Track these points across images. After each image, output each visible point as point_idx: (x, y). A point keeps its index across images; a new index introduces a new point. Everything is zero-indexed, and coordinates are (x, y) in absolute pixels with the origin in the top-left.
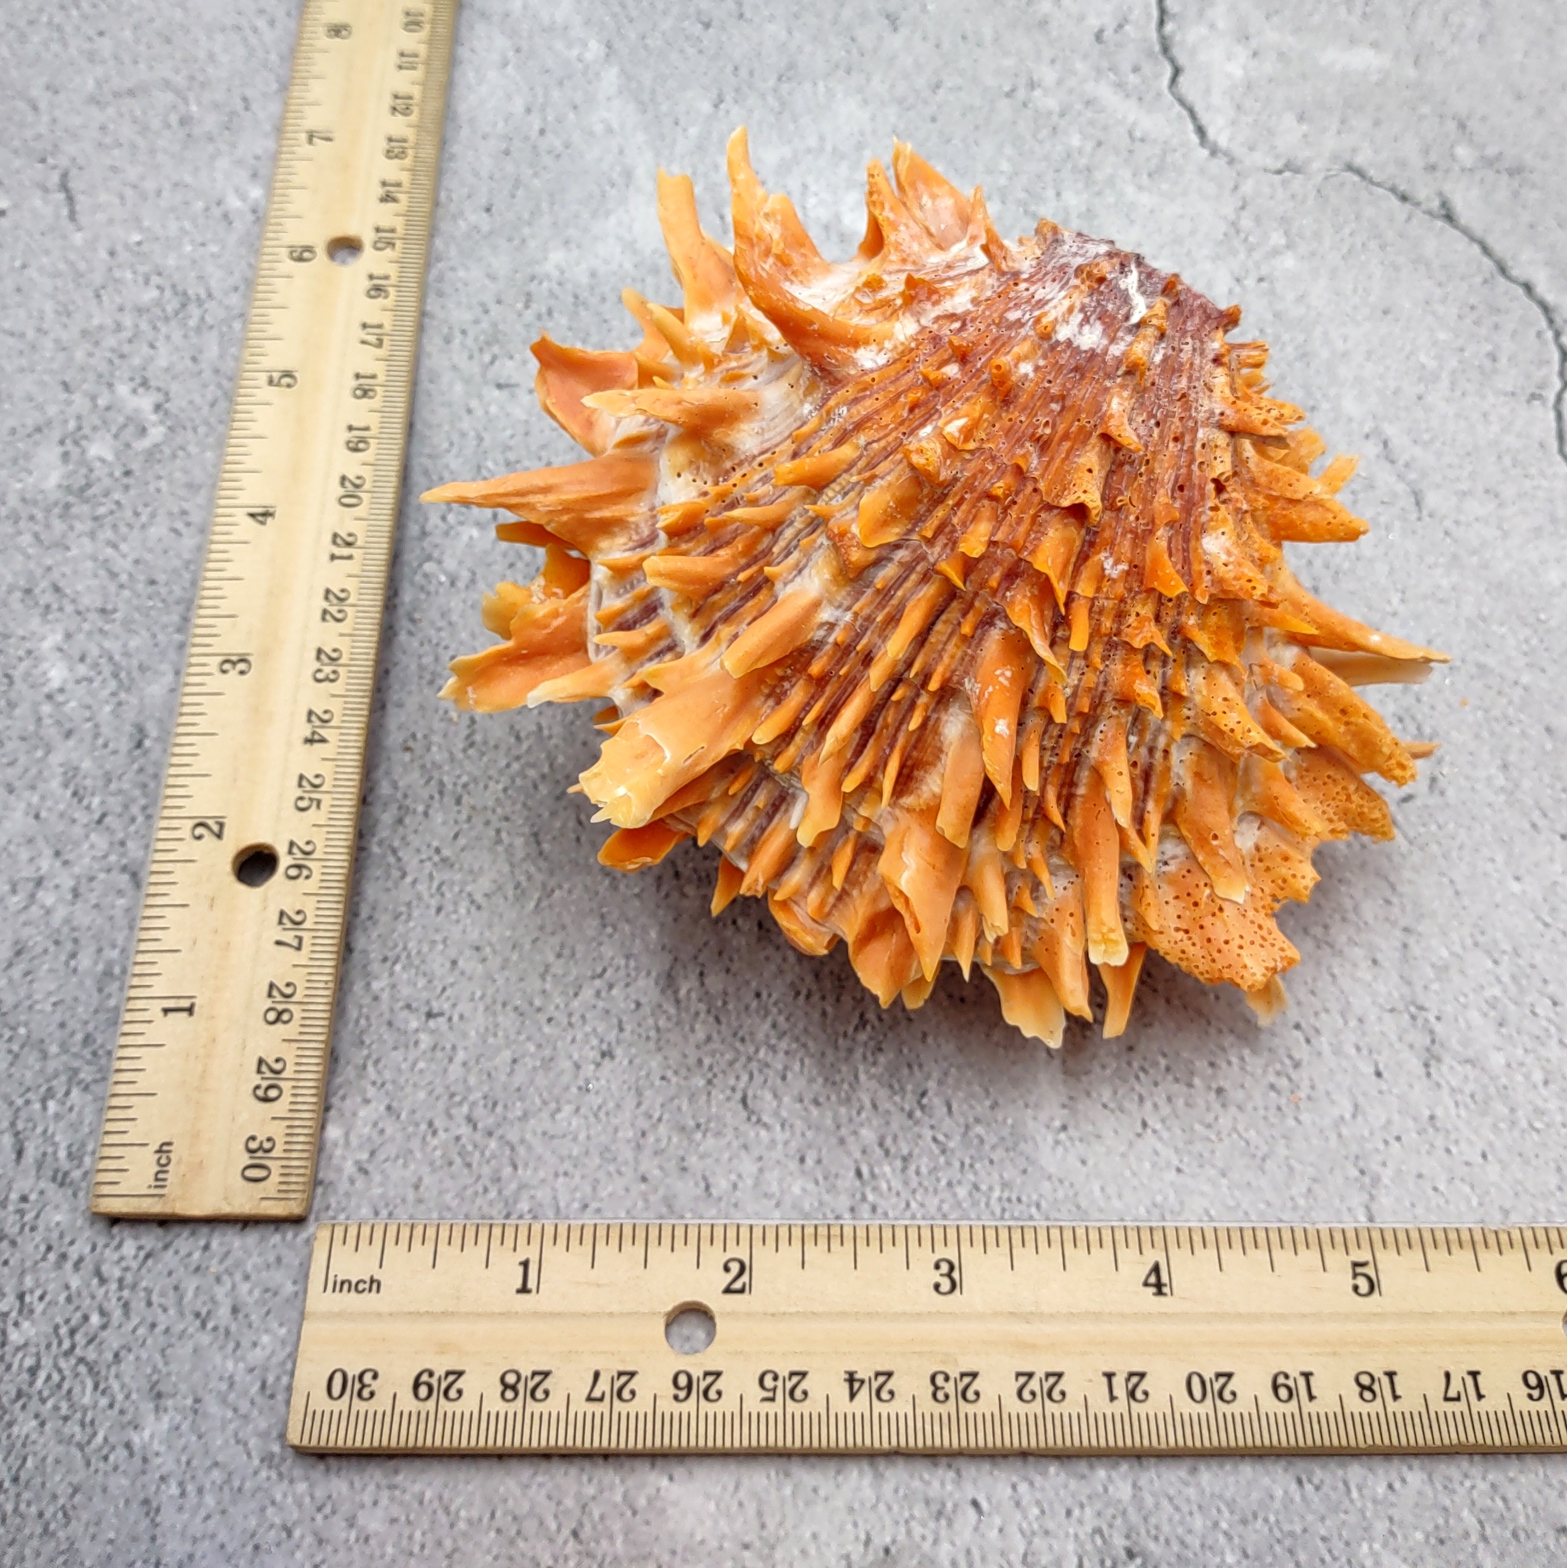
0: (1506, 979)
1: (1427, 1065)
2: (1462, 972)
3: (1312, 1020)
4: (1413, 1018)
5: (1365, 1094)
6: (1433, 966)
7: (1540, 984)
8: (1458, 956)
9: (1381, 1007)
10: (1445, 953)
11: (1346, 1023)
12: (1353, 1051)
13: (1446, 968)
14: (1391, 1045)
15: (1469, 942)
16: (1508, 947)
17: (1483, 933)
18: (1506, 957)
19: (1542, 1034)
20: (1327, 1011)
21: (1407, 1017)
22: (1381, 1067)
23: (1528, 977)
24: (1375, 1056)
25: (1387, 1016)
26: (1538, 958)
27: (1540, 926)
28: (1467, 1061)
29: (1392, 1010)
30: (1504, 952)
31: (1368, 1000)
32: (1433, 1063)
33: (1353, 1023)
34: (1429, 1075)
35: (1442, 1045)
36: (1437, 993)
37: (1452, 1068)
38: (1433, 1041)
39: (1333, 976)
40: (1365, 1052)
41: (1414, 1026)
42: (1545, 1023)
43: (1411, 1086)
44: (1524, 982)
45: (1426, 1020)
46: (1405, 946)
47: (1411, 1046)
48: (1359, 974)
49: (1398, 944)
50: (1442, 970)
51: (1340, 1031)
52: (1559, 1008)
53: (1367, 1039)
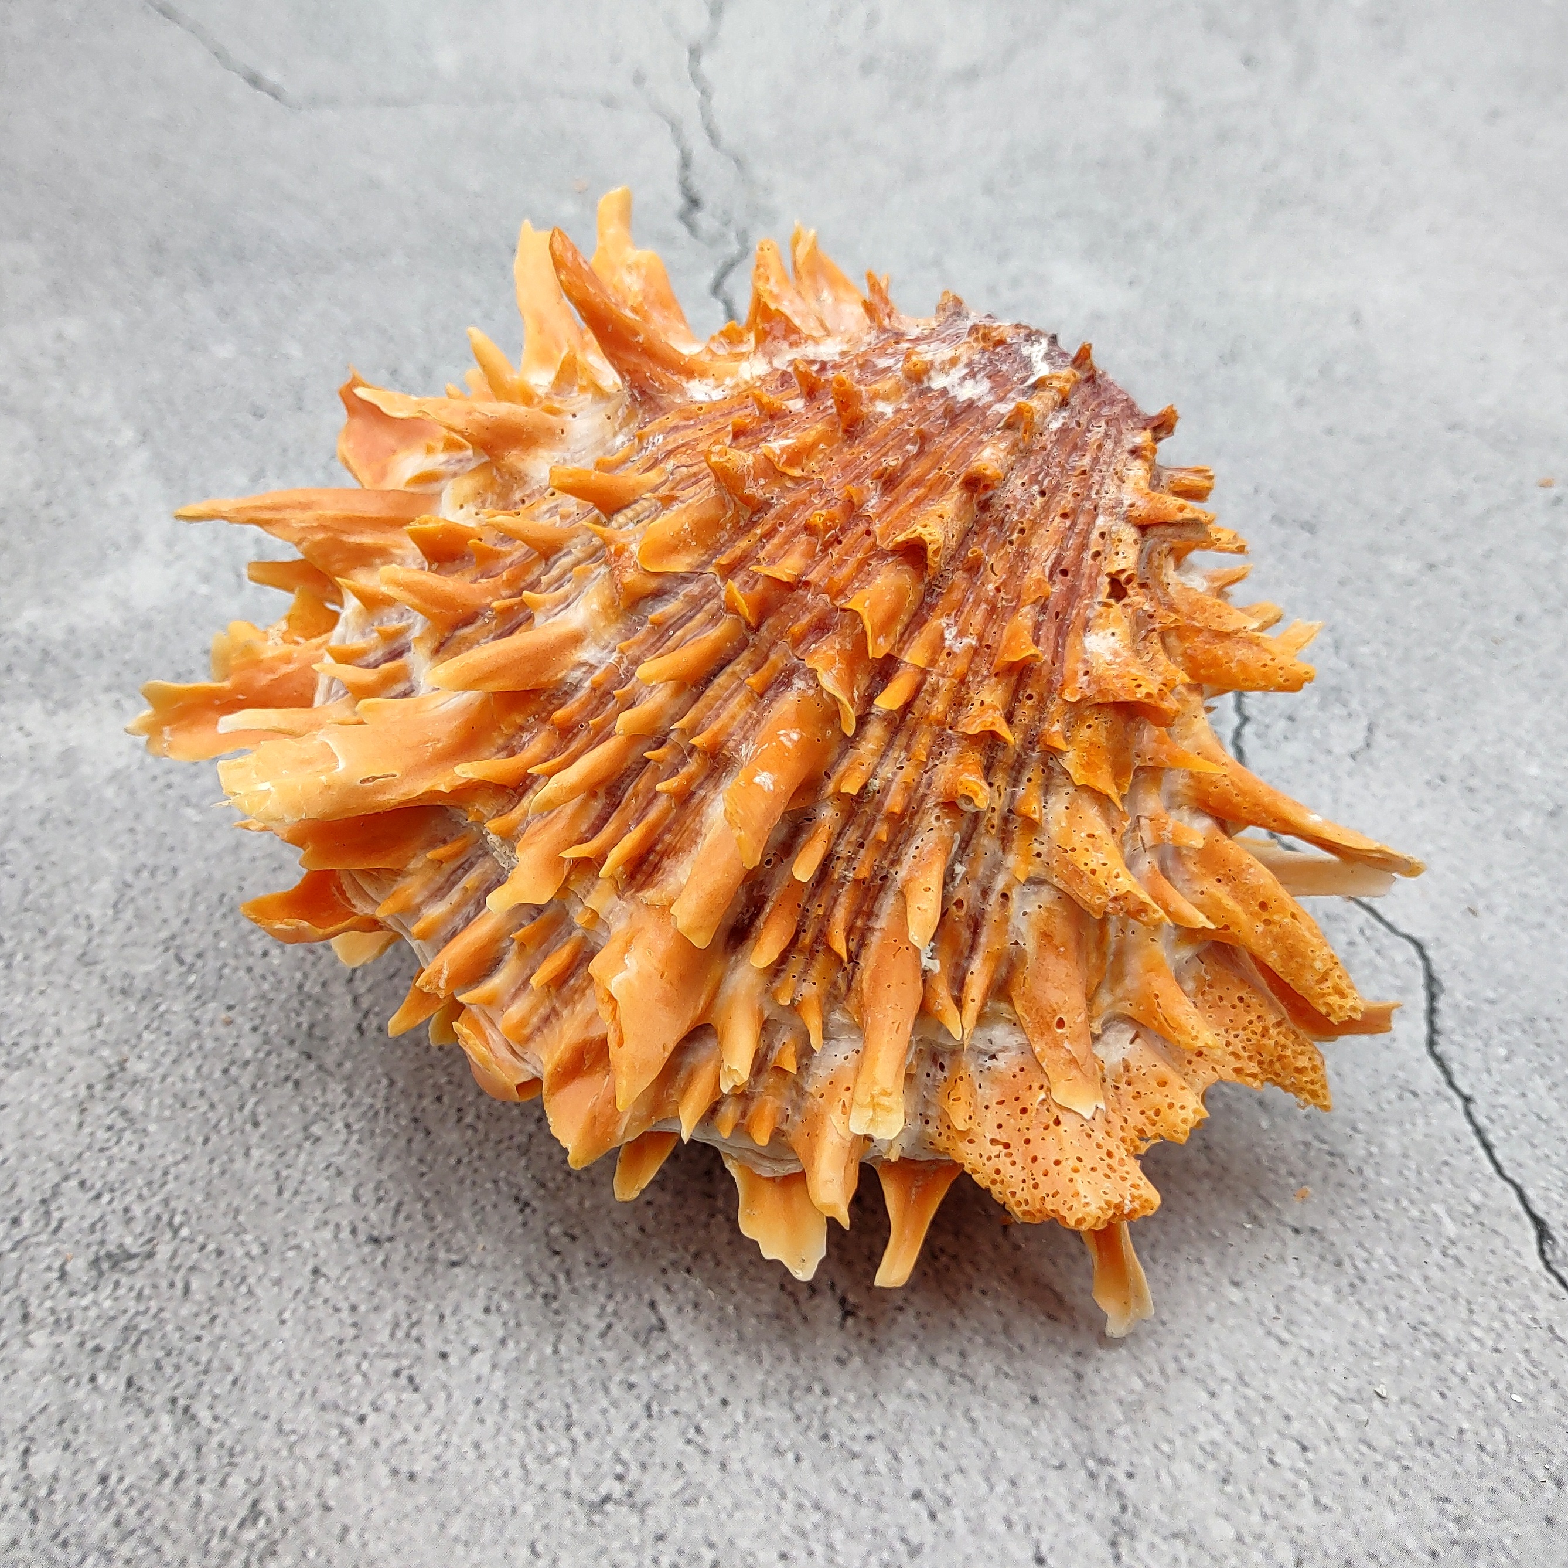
0: (1229, 1416)
1: (1114, 1544)
2: (1163, 1409)
3: (940, 1486)
4: (1092, 1476)
6: (1121, 1402)
7: (1281, 1424)
8: (1159, 1389)
9: (1044, 1462)
10: (1138, 1385)
11: (991, 1489)
12: (1002, 1528)
13: (1141, 1404)
14: (1059, 1516)
16: (1232, 1376)
17: (1191, 1356)
18: (1228, 1388)
19: (1289, 1493)
20: (961, 1470)
21: (1083, 1474)
22: (1044, 1550)
23: (1262, 1413)
24: (1035, 1534)
25: (1052, 1475)
26: (1274, 1387)
27: (1273, 1344)
28: (1176, 1536)
29: (1061, 1467)
30: (1224, 1380)
31: (1025, 1453)
32: (1123, 1540)
33: (1002, 1487)
34: (1118, 1558)
35: (1137, 1514)
36: (1127, 1439)
37: (1153, 1546)
38: (1124, 1509)
39: (973, 1421)
40: (1019, 1528)
41: (1095, 1488)
42: (1291, 1476)
44: (1257, 1420)
45: (1112, 1478)
46: (1079, 1377)
47: (1090, 1517)
48: (1011, 1418)
49: (1069, 1376)
50: (1133, 1409)
51: (983, 1500)
52: (1310, 1455)
53: (1023, 1510)
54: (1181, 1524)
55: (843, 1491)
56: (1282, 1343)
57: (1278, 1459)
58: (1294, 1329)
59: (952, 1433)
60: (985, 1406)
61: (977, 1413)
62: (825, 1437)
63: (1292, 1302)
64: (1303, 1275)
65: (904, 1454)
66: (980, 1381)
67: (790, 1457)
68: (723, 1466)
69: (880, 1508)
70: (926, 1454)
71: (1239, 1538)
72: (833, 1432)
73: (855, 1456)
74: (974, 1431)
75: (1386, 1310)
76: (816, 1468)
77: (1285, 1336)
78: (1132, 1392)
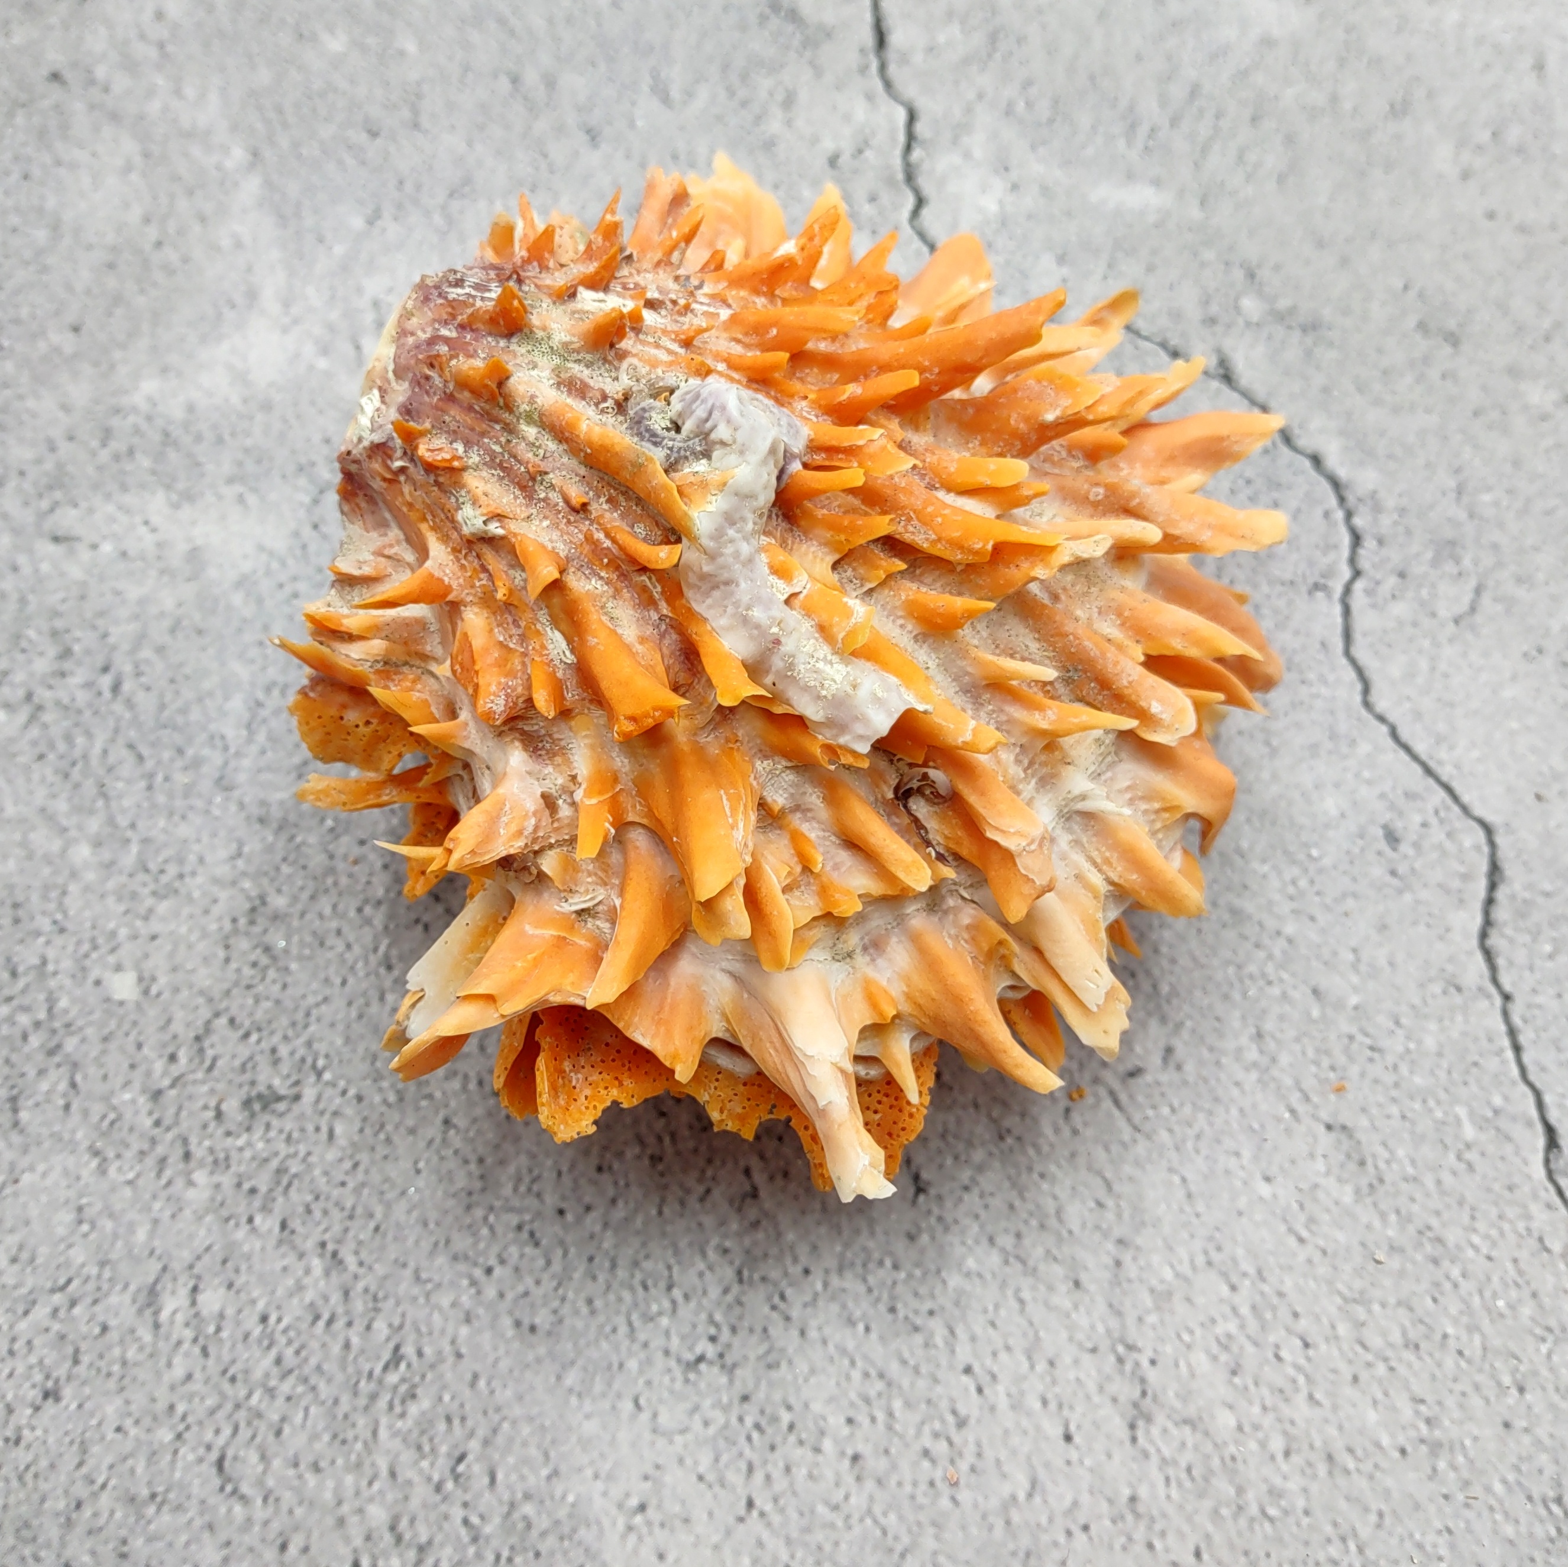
0: (1245, 1310)
1: (1132, 1427)
2: (1188, 1299)
3: (988, 1362)
4: (1120, 1360)
5: (1047, 1465)
6: (1152, 1291)
7: (1289, 1319)
8: (1186, 1279)
9: (1080, 1345)
10: (1168, 1274)
11: (1032, 1367)
12: (1037, 1405)
13: (1169, 1294)
14: (1088, 1397)
15: (1200, 1260)
16: (1252, 1271)
17: (1219, 1249)
18: (1247, 1283)
20: (1008, 1348)
21: (1112, 1357)
22: (1073, 1427)
23: (1274, 1308)
24: (1066, 1412)
25: (1086, 1358)
26: (1288, 1285)
27: (1292, 1241)
28: (1186, 1422)
29: (1094, 1350)
30: (1245, 1275)
31: (1064, 1335)
32: (1142, 1422)
33: (1041, 1367)
34: (1133, 1437)
35: (1155, 1399)
36: (1154, 1327)
37: (1166, 1430)
38: (1144, 1393)
39: (1021, 1302)
40: (1053, 1405)
41: (1122, 1372)
42: (1292, 1372)
43: (1109, 1456)
44: (1268, 1316)
45: (1137, 1363)
46: (1118, 1263)
47: (1115, 1399)
48: (1056, 1300)
49: (1110, 1262)
50: (1162, 1297)
51: (1025, 1378)
52: (1311, 1352)
53: (1057, 1390)
54: (1191, 1411)
55: (904, 1362)
56: (1301, 1240)
57: (1283, 1354)
58: (1314, 1228)
59: (1003, 1312)
60: (1034, 1288)
61: (1026, 1295)
62: (892, 1310)
63: (1315, 1200)
64: (1328, 1173)
65: (960, 1331)
66: (1031, 1263)
67: (861, 1327)
68: (803, 1333)
69: (936, 1380)
70: (978, 1330)
71: (1240, 1428)
72: (899, 1306)
73: (916, 1329)
74: (1022, 1311)
75: (1398, 1212)
76: (882, 1338)
77: (1305, 1234)
78: (1162, 1281)
